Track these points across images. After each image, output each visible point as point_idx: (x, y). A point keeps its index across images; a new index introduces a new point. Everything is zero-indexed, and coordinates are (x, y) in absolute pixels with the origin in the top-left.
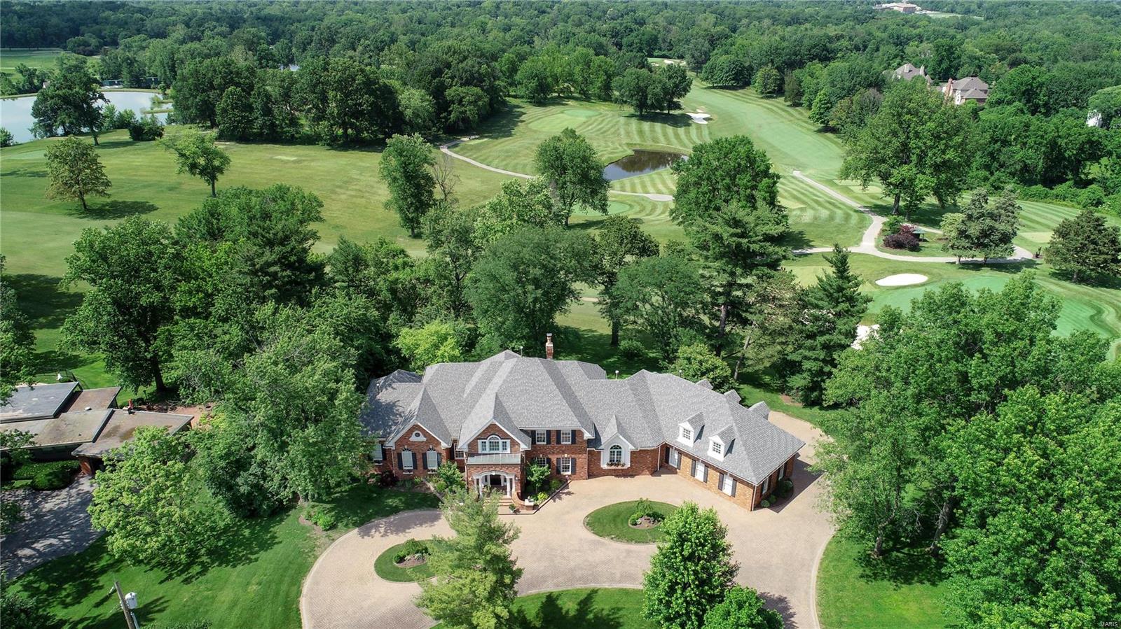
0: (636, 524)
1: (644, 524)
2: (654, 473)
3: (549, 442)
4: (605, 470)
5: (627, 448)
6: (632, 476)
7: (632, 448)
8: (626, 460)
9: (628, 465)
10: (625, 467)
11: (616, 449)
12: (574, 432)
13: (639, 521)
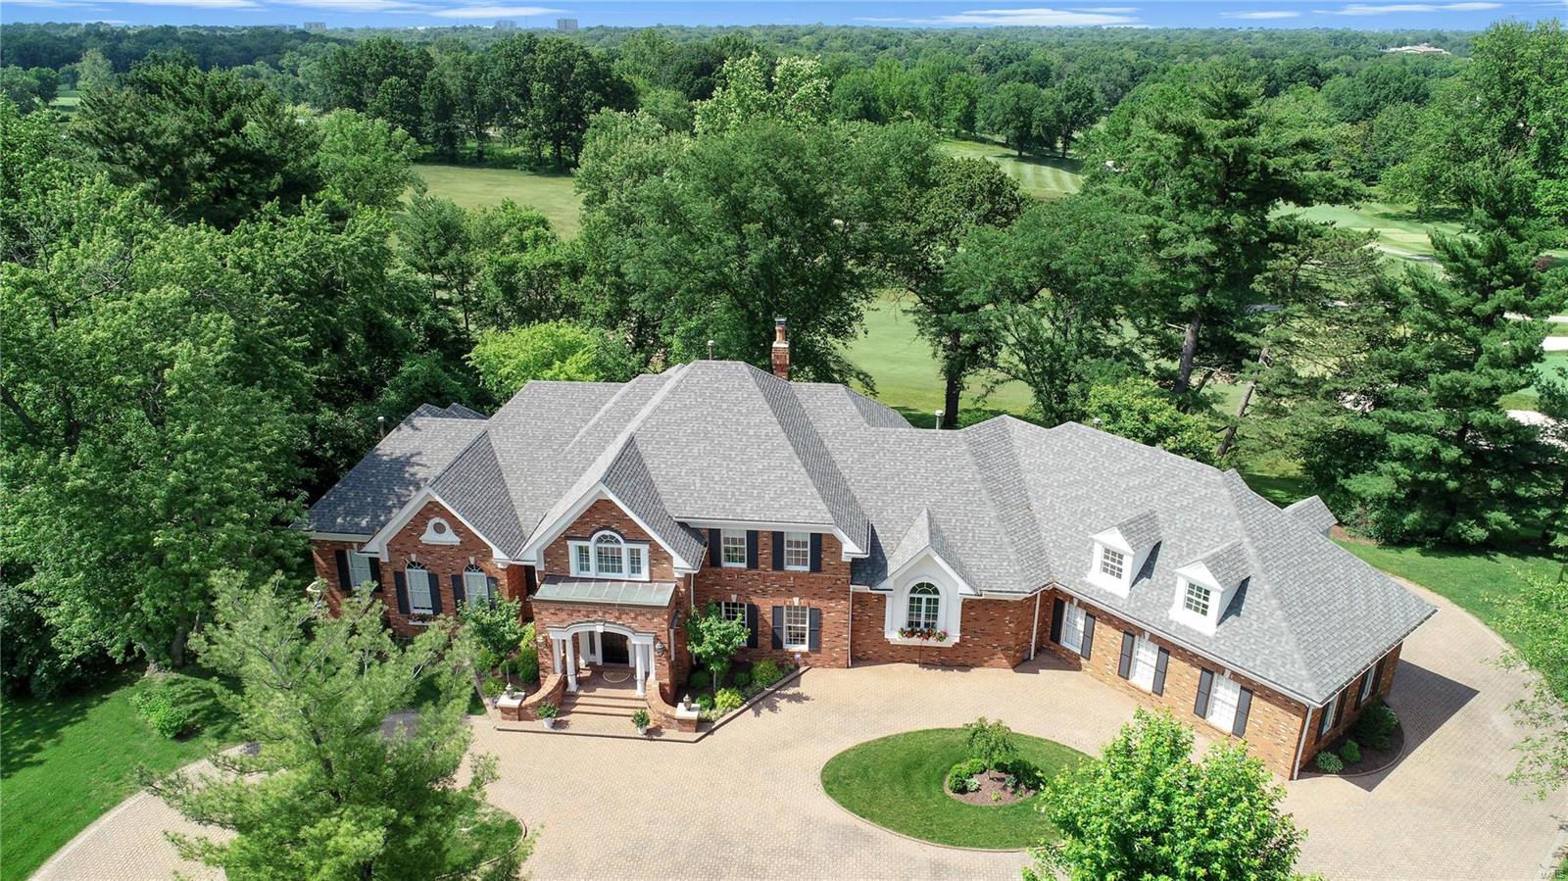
0: (963, 790)
1: (989, 792)
2: (1022, 663)
3: (753, 563)
4: (895, 648)
5: (954, 591)
6: (965, 667)
7: (965, 590)
8: (950, 623)
9: (955, 637)
10: (948, 643)
11: (925, 594)
12: (816, 538)
13: (974, 782)
